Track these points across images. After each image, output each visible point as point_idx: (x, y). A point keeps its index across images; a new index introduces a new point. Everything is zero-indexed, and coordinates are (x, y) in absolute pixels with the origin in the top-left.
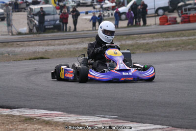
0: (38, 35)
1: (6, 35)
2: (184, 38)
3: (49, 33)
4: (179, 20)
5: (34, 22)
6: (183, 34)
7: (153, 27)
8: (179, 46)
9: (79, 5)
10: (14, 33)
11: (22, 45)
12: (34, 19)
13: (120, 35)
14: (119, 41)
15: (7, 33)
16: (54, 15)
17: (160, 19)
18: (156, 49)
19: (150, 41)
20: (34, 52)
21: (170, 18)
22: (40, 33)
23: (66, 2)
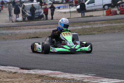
0: (29, 22)
1: (9, 22)
2: (122, 24)
3: (35, 21)
4: (118, 12)
5: (26, 14)
6: (121, 21)
7: (102, 17)
8: (120, 29)
9: (54, 3)
10: (13, 21)
11: (19, 28)
12: (26, 12)
13: (82, 22)
14: (81, 26)
15: (9, 21)
16: (39, 9)
17: (106, 12)
18: (105, 31)
19: (101, 26)
20: (28, 33)
21: (113, 11)
22: (30, 21)
23: (46, 1)
